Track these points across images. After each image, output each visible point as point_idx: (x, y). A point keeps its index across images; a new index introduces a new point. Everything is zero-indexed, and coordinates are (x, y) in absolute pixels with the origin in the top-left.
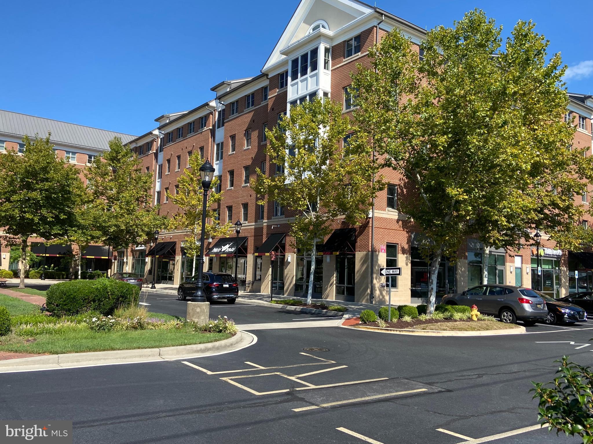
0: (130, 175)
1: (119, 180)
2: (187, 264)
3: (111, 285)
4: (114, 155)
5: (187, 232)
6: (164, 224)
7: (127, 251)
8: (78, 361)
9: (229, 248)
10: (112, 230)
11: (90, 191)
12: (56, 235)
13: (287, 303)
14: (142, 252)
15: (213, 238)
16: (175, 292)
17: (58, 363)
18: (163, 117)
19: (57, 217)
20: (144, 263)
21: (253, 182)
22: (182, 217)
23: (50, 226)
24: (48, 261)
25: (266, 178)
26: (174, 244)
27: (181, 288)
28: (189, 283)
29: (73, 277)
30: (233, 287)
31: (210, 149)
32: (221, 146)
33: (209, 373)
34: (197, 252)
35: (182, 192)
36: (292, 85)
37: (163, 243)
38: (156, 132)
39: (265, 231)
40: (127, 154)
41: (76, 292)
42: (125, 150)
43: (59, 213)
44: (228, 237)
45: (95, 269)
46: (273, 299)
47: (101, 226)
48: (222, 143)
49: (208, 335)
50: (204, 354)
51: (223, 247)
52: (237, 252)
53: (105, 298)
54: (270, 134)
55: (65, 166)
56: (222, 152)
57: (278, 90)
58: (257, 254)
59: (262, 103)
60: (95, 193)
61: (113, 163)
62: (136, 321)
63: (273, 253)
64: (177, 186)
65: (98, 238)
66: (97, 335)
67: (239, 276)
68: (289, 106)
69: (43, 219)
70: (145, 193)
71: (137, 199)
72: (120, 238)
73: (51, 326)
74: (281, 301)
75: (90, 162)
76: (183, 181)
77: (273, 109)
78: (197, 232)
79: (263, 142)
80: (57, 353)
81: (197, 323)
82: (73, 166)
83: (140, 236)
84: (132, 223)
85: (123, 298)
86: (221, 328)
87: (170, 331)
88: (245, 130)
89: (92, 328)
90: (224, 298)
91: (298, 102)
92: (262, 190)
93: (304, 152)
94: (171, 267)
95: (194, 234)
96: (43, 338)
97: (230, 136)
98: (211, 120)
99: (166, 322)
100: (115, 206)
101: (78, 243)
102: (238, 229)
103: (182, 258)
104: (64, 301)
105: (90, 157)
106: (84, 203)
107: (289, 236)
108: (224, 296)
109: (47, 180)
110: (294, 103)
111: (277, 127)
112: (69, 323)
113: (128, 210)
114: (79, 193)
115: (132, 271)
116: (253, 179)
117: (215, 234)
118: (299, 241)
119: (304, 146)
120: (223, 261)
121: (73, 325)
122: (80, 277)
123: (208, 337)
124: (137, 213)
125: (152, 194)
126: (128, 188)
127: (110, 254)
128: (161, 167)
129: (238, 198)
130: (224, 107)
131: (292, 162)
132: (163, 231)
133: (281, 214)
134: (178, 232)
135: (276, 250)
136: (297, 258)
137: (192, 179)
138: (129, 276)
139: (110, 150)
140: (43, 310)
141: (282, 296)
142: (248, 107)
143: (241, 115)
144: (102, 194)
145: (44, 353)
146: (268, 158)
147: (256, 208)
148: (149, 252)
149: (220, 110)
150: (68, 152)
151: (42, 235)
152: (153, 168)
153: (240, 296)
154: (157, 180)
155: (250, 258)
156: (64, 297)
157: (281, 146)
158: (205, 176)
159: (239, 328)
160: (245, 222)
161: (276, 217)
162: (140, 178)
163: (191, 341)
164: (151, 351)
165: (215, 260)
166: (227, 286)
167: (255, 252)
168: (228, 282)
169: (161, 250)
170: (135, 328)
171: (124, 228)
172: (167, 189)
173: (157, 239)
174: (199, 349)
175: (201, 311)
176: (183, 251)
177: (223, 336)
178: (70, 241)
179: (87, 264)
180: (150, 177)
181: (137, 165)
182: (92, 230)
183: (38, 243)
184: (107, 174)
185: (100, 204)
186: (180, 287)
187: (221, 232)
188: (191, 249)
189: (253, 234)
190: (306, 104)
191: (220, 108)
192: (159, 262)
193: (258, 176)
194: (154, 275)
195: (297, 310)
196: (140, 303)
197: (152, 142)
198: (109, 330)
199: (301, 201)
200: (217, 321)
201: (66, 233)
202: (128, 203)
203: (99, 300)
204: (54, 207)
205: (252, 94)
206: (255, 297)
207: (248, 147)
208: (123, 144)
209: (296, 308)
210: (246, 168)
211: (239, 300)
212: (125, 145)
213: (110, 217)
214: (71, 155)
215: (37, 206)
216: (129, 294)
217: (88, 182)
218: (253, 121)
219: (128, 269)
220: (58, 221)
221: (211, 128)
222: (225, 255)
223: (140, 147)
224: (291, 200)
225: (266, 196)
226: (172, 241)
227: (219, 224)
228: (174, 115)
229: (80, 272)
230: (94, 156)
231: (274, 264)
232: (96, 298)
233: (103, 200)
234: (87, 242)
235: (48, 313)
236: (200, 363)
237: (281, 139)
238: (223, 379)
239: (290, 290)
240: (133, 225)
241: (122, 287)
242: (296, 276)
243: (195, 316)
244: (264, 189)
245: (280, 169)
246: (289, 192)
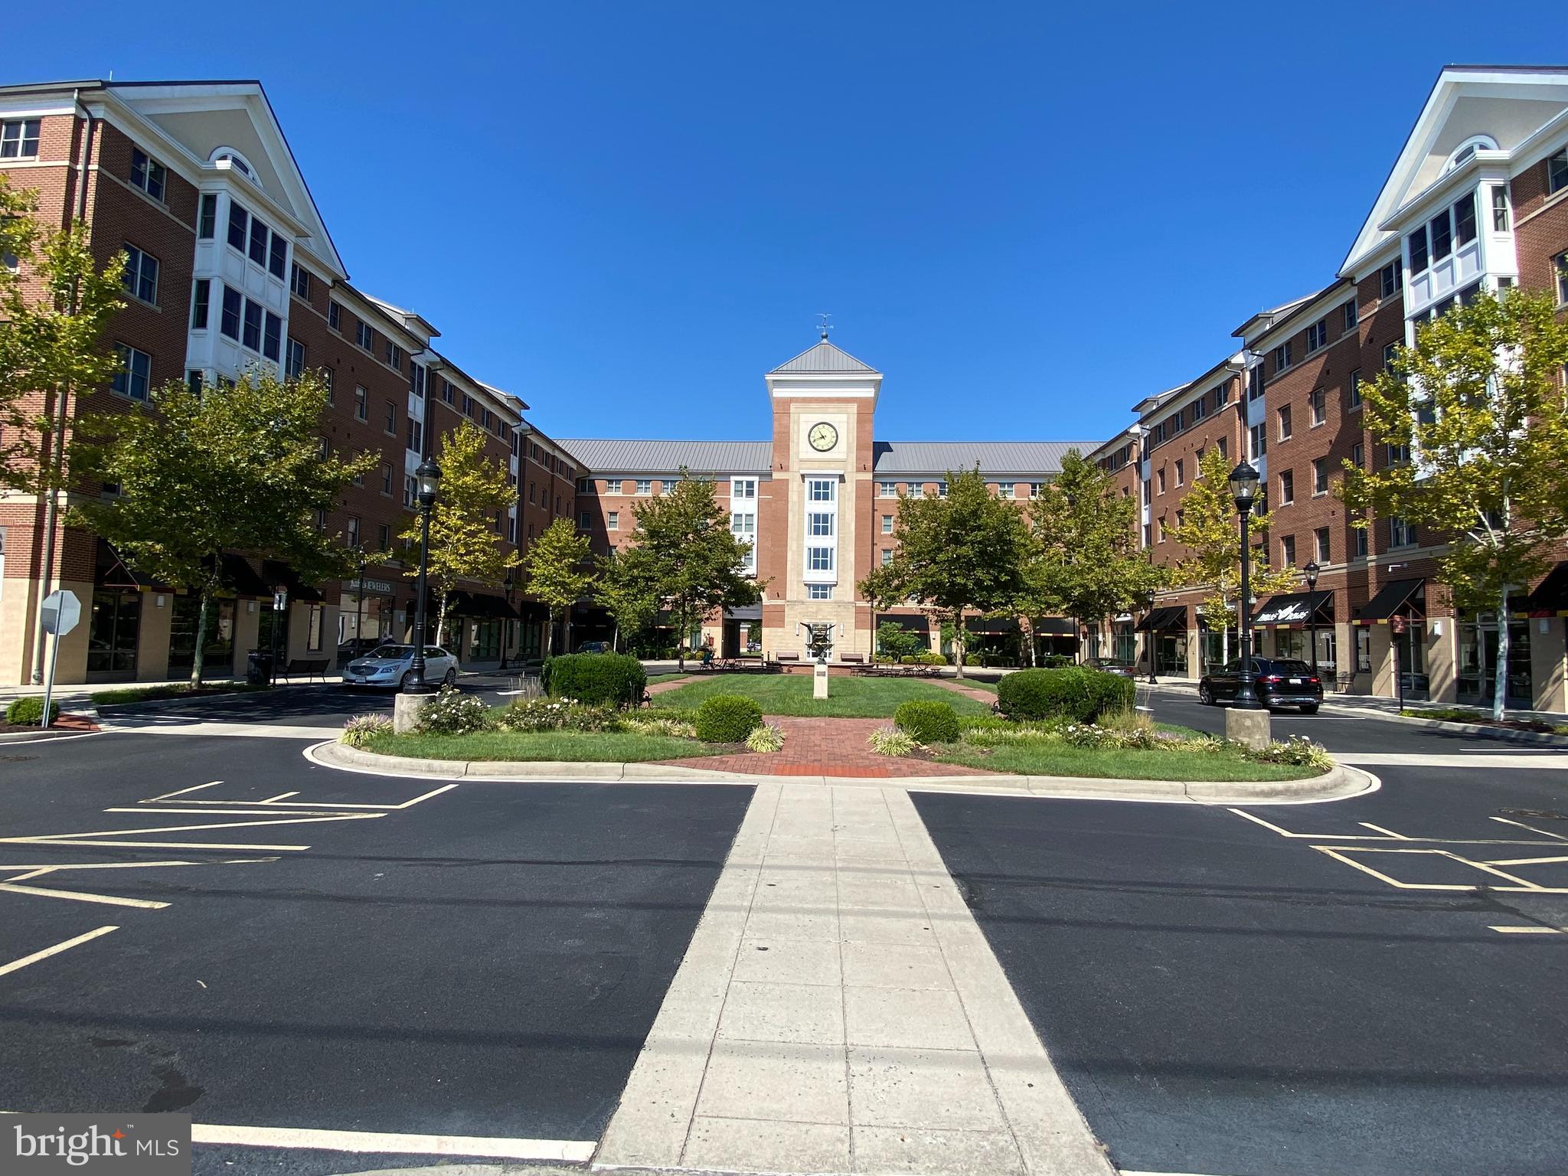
0: (1098, 504)
1: (1080, 515)
2: (1211, 644)
3: (1089, 678)
4: (1071, 477)
5: (1206, 588)
6: (1162, 578)
7: (1103, 625)
8: (1055, 788)
9: (1294, 612)
10: (1077, 594)
11: (1039, 537)
12: (996, 605)
13: (1443, 716)
14: (1127, 626)
15: (1258, 597)
16: (1195, 691)
17: (1029, 788)
18: (1145, 402)
19: (996, 579)
20: (1133, 643)
21: (1338, 487)
22: (1196, 563)
23: (989, 593)
24: (989, 641)
25: (1369, 476)
26: (1184, 609)
27: (1205, 684)
28: (1220, 676)
29: (1025, 664)
30: (1311, 684)
31: (1238, 439)
32: (1260, 433)
33: (1286, 834)
34: (1228, 623)
35: (1191, 521)
36: (1414, 284)
37: (1163, 609)
38: (1136, 429)
39: (1372, 578)
40: (1090, 472)
41: (1037, 687)
42: (1086, 468)
43: (999, 573)
44: (1289, 592)
45: (1055, 653)
46: (1404, 708)
47: (1059, 588)
48: (1263, 425)
49: (1274, 768)
50: (1271, 799)
51: (1280, 611)
52: (1313, 620)
53: (1082, 697)
54: (1368, 389)
55: (1002, 505)
56: (1264, 442)
57: (1379, 302)
58: (1357, 622)
59: (1344, 334)
60: (1047, 538)
61: (1070, 489)
62: (1137, 735)
63: (1397, 618)
64: (1180, 513)
65: (1057, 606)
66: (1078, 752)
67: (1320, 664)
68: (1409, 327)
69: (979, 583)
70: (1125, 531)
71: (1112, 541)
72: (1090, 605)
73: (1010, 733)
74: (1426, 712)
75: (1034, 493)
76: (1192, 502)
77: (1371, 341)
78: (1227, 588)
79: (1354, 408)
80: (1025, 774)
81: (1248, 744)
82: (1012, 504)
83: (1123, 600)
84: (1107, 580)
85: (1109, 698)
86: (1298, 758)
87: (1199, 755)
88: (1311, 393)
89: (1069, 742)
90: (1294, 703)
91: (1434, 313)
92: (1361, 499)
93: (1458, 409)
94: (1179, 648)
95: (1220, 591)
96: (1003, 750)
97: (1279, 410)
98: (1237, 388)
99: (1188, 740)
100: (1078, 556)
101: (1027, 615)
102: (1312, 577)
103: (1201, 633)
104: (1023, 699)
105: (1034, 486)
106: (1031, 556)
107: (1434, 582)
108: (1293, 700)
109: (979, 528)
110: (1422, 317)
111: (1386, 373)
112: (1034, 731)
113: (1099, 560)
114: (1022, 541)
115: (1113, 654)
116: (1336, 482)
117: (1263, 589)
118: (1460, 593)
119: (1457, 399)
120: (1284, 637)
121: (1040, 734)
122: (1034, 664)
123: (1273, 771)
124: (1113, 564)
125: (1136, 530)
126: (1097, 526)
127: (1076, 629)
128: (1148, 484)
129: (1307, 519)
130: (1262, 360)
131: (1429, 435)
132: (1161, 589)
133: (1411, 541)
134: (1190, 590)
135: (1403, 612)
136: (1457, 627)
137: (1207, 498)
138: (1111, 664)
139: (1063, 471)
140: (995, 710)
141: (1427, 703)
142: (1314, 348)
143: (1302, 365)
144: (1057, 539)
145: (1007, 771)
146: (1367, 436)
147: (1347, 535)
148: (1139, 625)
149: (1253, 366)
150: (1002, 485)
151: (979, 605)
152: (1135, 487)
153: (1326, 701)
154: (1143, 507)
155: (1342, 631)
156: (1022, 693)
157: (1400, 408)
158: (1240, 488)
159: (1335, 759)
160: (1325, 563)
161: (1399, 548)
162: (1114, 507)
163: (1242, 775)
164: (1171, 786)
165: (1265, 635)
166: (1299, 681)
167: (1352, 617)
168: (1299, 674)
169: (1160, 621)
170: (1137, 746)
171: (1094, 588)
172: (1162, 520)
173: (1152, 603)
174: (1258, 790)
175: (1254, 726)
176: (1201, 621)
177: (1304, 771)
178: (1018, 612)
179: (1043, 645)
180: (1131, 503)
181: (1108, 487)
182: (1046, 595)
183: (974, 617)
184: (1062, 508)
185: (1055, 555)
186: (1202, 683)
187: (1275, 585)
188: (1216, 617)
189: (1345, 584)
190: (1454, 314)
191: (1254, 362)
192: (1159, 641)
193: (1348, 474)
194: (1153, 663)
195: (1469, 731)
196: (1138, 707)
197: (1130, 446)
198: (1095, 746)
199: (1459, 510)
200: (1289, 744)
201: (1010, 601)
202: (1098, 549)
203: (1072, 699)
204: (992, 566)
205: (1319, 324)
206: (1361, 703)
207: (1320, 423)
208: (1083, 458)
209: (1465, 728)
210: (1319, 463)
211: (1324, 707)
212: (1085, 460)
213: (1072, 574)
214: (1006, 488)
215: (970, 566)
216: (1119, 692)
217: (1033, 524)
218: (1326, 372)
219: (1106, 652)
220: (999, 585)
221: (1237, 402)
222: (1287, 626)
223: (1110, 457)
224: (1435, 510)
225: (1370, 511)
226: (1178, 605)
227: (1267, 570)
228: (1164, 396)
229: (1033, 657)
230: (1040, 484)
231: (1400, 640)
232: (1068, 697)
233: (1059, 548)
234: (1041, 612)
235: (1003, 716)
236: (1265, 816)
237: (1398, 393)
238: (1317, 847)
239: (1446, 690)
240: (1110, 583)
241: (1106, 681)
242: (1459, 662)
243: (1242, 733)
244: (1365, 497)
245: (1402, 454)
246: (1427, 496)
